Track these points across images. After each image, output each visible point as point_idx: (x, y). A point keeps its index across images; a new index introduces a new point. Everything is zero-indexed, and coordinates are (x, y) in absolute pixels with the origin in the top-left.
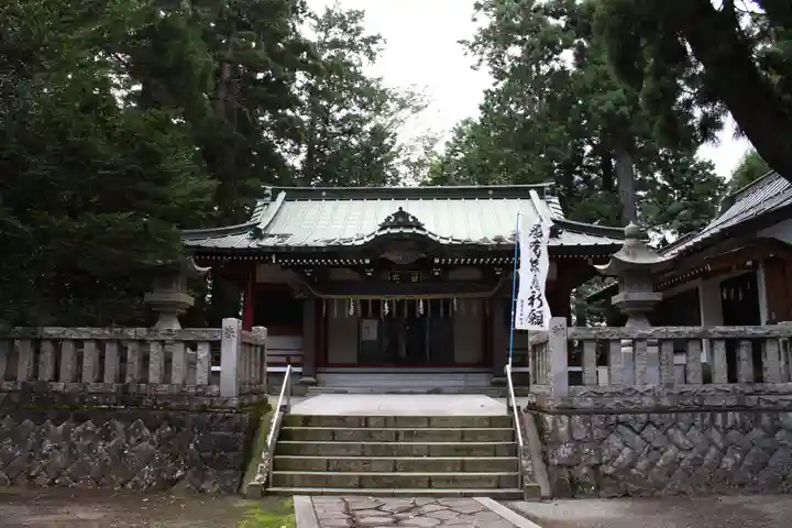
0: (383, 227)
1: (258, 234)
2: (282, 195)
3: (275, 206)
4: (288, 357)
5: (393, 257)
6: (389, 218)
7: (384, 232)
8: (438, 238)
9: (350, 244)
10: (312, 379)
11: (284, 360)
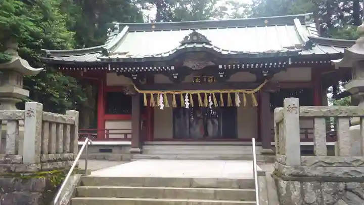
0: (183, 44)
1: (105, 52)
2: (126, 28)
3: (121, 35)
4: (126, 135)
5: (190, 64)
6: (187, 37)
7: (183, 47)
8: (221, 50)
9: (160, 56)
10: (138, 150)
11: (122, 136)
